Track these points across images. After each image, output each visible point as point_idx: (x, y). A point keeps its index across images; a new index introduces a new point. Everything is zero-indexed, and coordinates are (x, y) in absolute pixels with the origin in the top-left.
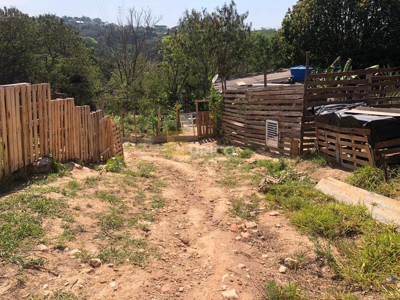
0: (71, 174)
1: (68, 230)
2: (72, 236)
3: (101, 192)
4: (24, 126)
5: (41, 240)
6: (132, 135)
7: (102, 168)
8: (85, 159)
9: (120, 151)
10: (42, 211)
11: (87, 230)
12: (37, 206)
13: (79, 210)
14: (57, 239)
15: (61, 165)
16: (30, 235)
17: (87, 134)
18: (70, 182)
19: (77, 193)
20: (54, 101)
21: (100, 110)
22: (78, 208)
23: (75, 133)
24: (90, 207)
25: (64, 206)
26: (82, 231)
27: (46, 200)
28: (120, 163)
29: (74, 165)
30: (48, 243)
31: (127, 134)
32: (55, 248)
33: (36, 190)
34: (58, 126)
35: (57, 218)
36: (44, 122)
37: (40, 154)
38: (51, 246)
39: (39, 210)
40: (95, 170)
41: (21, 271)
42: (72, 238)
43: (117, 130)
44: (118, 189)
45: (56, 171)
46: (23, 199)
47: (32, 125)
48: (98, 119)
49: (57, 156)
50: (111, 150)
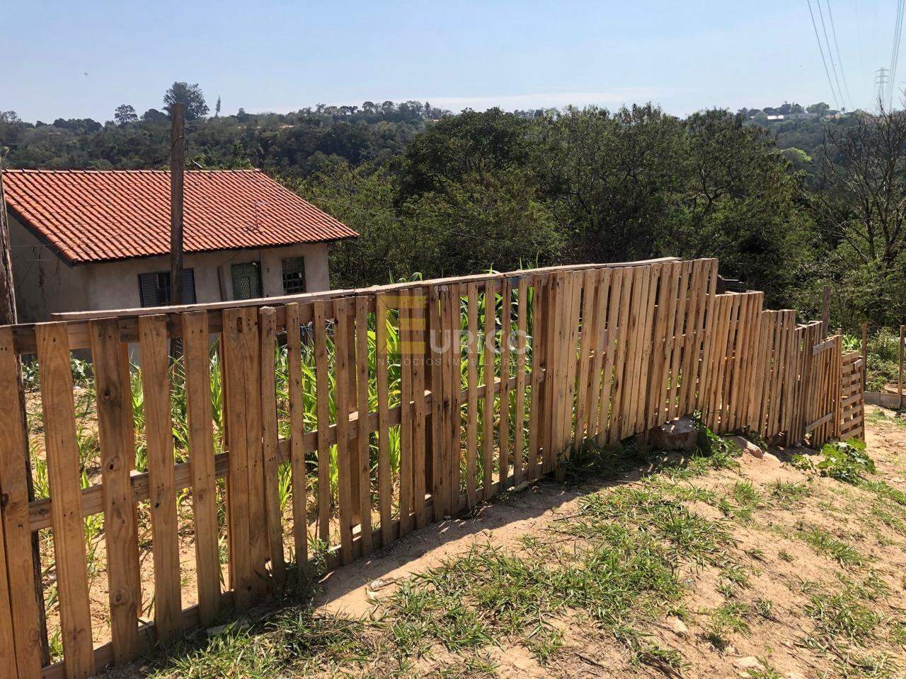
0: (738, 466)
1: (732, 602)
2: (743, 621)
3: (812, 527)
4: (657, 345)
5: (676, 608)
6: (887, 387)
7: (812, 465)
8: (769, 434)
9: (855, 427)
10: (678, 540)
11: (777, 617)
12: (668, 526)
13: (760, 560)
14: (710, 618)
15: (720, 440)
16: (651, 587)
17: (781, 377)
18: (736, 485)
19: (753, 516)
20: (721, 297)
21: (818, 322)
22: (757, 555)
23: (755, 370)
24: (788, 561)
25: (725, 540)
26: (766, 616)
27: (688, 517)
28: (859, 460)
29: (745, 446)
30: (690, 620)
31: (875, 384)
32: (703, 637)
33: (665, 488)
34: (721, 353)
35: (709, 566)
36: (695, 343)
37: (677, 409)
38: (694, 630)
39: (672, 536)
40: (793, 466)
41: (633, 664)
42: (742, 625)
43: (853, 372)
44: (858, 530)
45: (707, 453)
46: (641, 503)
47: (672, 345)
48: (811, 344)
49: (710, 419)
50: (833, 421)
